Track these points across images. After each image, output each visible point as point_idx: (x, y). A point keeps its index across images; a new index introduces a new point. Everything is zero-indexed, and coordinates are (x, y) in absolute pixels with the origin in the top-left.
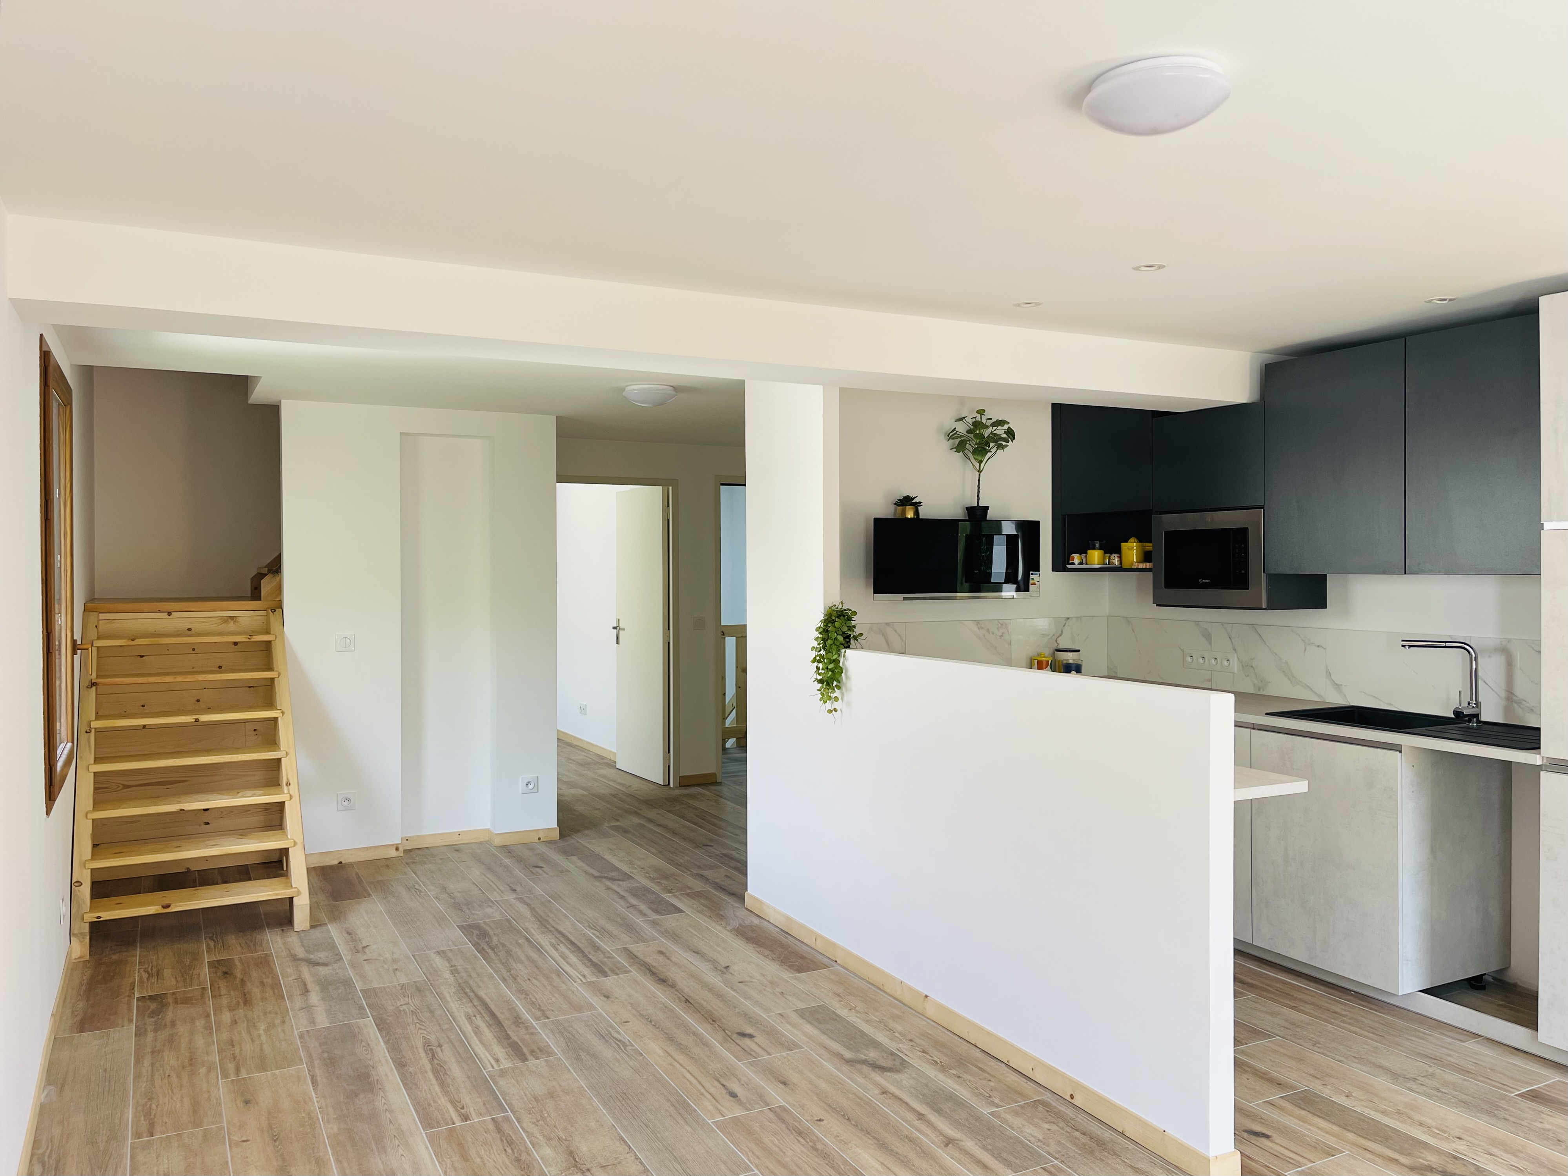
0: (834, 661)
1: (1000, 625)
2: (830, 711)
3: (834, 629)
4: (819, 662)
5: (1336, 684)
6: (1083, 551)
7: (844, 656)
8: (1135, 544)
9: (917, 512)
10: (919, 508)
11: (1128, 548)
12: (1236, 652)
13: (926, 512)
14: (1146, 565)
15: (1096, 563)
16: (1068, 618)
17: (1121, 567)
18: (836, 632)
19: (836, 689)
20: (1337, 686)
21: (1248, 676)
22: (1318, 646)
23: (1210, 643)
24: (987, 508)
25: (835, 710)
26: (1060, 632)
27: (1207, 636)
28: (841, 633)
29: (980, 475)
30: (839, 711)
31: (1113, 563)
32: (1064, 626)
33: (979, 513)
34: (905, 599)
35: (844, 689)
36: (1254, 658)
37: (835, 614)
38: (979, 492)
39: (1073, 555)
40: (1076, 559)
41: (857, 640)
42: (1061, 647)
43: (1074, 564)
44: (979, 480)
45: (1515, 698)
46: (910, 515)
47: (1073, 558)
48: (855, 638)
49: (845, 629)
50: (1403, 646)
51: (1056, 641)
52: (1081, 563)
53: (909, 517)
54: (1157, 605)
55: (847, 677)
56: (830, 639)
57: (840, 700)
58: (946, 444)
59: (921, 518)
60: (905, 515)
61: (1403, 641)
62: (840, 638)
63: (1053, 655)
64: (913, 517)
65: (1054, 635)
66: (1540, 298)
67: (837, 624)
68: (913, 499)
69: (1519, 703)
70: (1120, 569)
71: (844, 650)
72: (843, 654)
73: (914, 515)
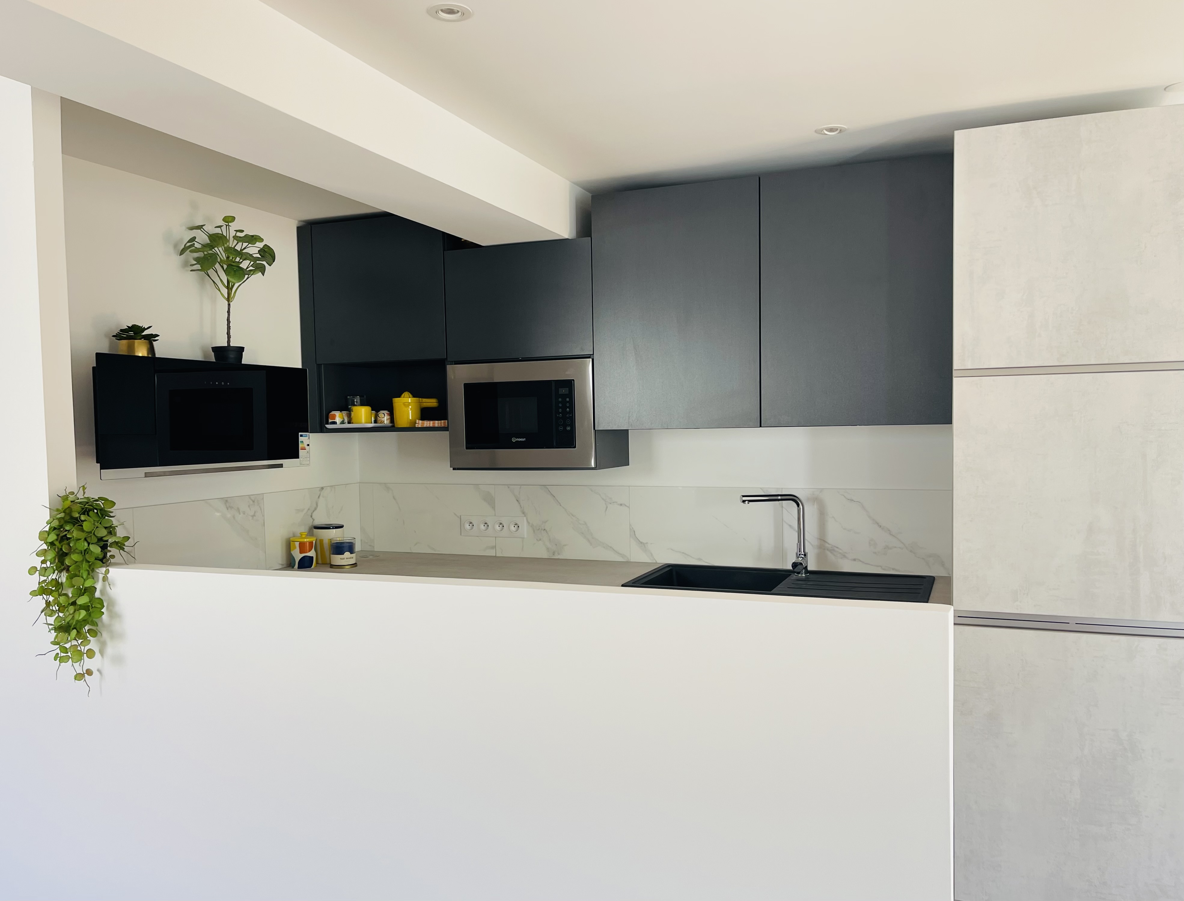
0: (86, 590)
1: (252, 502)
2: (79, 677)
3: (83, 535)
4: (49, 592)
5: (641, 543)
6: (345, 407)
7: (105, 579)
8: (410, 399)
9: (151, 349)
10: (154, 343)
11: (404, 404)
12: (525, 516)
13: (162, 350)
14: (430, 424)
15: (363, 421)
16: (322, 488)
17: (393, 426)
18: (85, 539)
19: (90, 638)
20: (642, 545)
21: (540, 540)
22: (621, 505)
23: (494, 508)
24: (241, 349)
25: (89, 672)
26: (315, 505)
27: (490, 500)
28: (96, 540)
29: (229, 305)
30: (95, 673)
31: (382, 422)
32: (319, 497)
33: (232, 355)
34: (147, 475)
35: (105, 635)
36: (546, 521)
37: (77, 508)
38: (229, 328)
39: (333, 413)
40: (338, 417)
41: (123, 549)
42: (319, 522)
43: (335, 423)
44: (229, 312)
45: (827, 545)
46: (141, 352)
47: (334, 417)
48: (120, 545)
49: (103, 533)
50: (744, 501)
51: (311, 517)
52: (343, 422)
53: (140, 355)
54: (454, 469)
55: (113, 615)
56: (74, 552)
57: (98, 655)
58: (176, 260)
59: (157, 356)
60: (134, 353)
61: (744, 496)
62: (96, 550)
63: (310, 533)
64: (146, 355)
65: (309, 509)
66: (956, 132)
67: (86, 526)
68: (145, 329)
69: (832, 551)
70: (392, 428)
71: (103, 570)
72: (101, 576)
73: (148, 354)
